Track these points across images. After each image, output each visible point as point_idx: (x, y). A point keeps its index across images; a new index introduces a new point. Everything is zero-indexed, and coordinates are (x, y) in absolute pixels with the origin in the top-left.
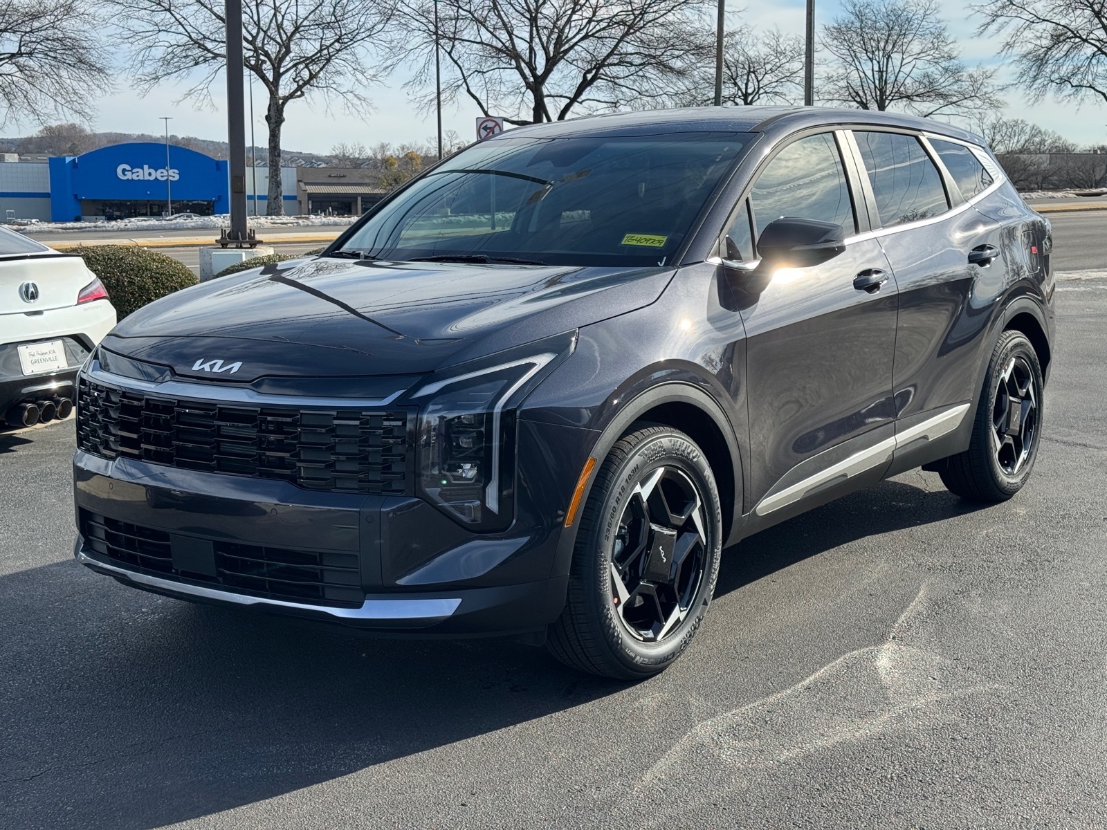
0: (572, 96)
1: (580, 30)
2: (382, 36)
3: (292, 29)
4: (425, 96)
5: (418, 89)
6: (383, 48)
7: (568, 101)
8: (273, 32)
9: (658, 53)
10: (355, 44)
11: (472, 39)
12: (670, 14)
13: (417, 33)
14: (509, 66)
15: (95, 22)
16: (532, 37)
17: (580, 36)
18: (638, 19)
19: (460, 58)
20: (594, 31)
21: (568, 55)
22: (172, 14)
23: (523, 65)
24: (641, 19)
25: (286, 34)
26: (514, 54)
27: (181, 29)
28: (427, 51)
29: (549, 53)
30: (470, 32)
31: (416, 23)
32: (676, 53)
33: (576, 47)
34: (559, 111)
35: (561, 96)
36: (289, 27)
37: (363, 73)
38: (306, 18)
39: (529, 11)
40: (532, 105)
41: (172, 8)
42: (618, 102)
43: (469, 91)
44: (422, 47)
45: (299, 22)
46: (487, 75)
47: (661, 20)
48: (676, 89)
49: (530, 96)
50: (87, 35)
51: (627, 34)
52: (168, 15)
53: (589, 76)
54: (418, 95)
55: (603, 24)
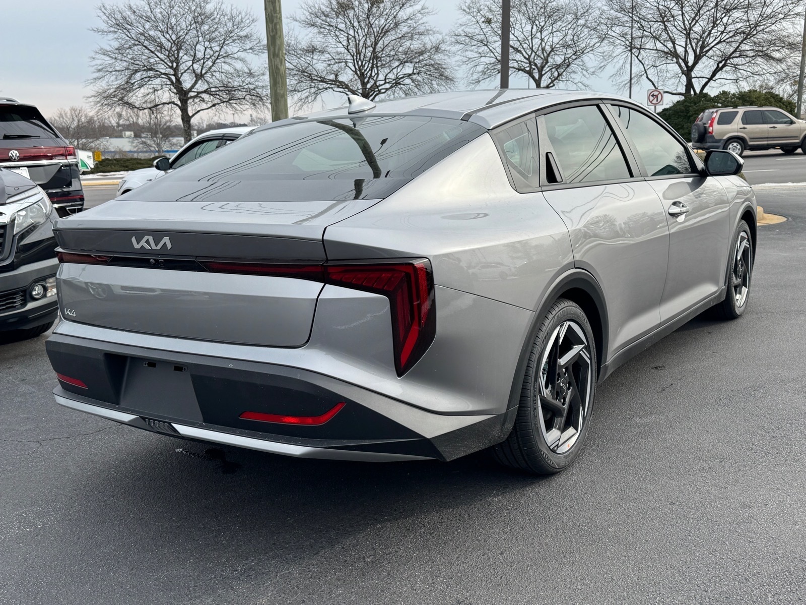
0: (709, 77)
1: (716, 38)
2: (600, 50)
3: (550, 50)
4: (622, 82)
5: (618, 78)
6: (599, 56)
7: (707, 80)
8: (539, 53)
9: (764, 49)
10: (584, 55)
11: (651, 48)
12: (773, 25)
13: (619, 47)
14: (672, 62)
15: (450, 55)
16: (686, 44)
17: (716, 42)
18: (753, 30)
19: (643, 59)
20: (725, 39)
21: (708, 53)
22: (488, 47)
23: (681, 61)
24: (754, 30)
25: (546, 53)
26: (675, 55)
27: (492, 55)
28: (624, 56)
29: (697, 53)
30: (650, 44)
31: (619, 41)
33: (713, 49)
34: (701, 86)
35: (703, 77)
36: (548, 48)
37: (586, 71)
38: (558, 43)
39: (685, 29)
40: (685, 84)
41: (488, 44)
42: (738, 79)
43: (647, 77)
44: (621, 54)
45: (553, 46)
46: (658, 68)
47: (767, 30)
48: (776, 70)
49: (684, 78)
50: (445, 61)
51: (745, 39)
52: (486, 48)
53: (721, 65)
54: (618, 81)
55: (731, 34)
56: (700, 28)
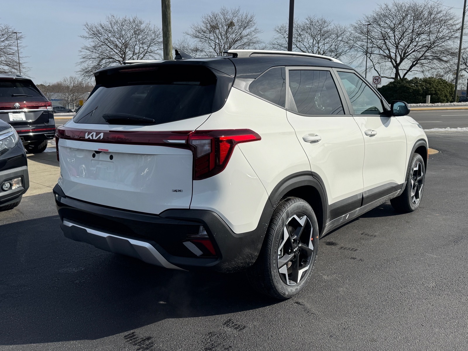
0: (408, 69)
1: (412, 49)
2: (350, 54)
4: (361, 71)
6: (349, 57)
7: (407, 71)
9: (438, 55)
10: (341, 56)
11: (377, 53)
12: (443, 43)
13: (360, 52)
14: (388, 61)
16: (396, 52)
17: (412, 51)
18: (432, 45)
19: (372, 59)
20: (417, 49)
21: (408, 57)
23: (393, 60)
26: (390, 57)
28: (363, 57)
29: (402, 57)
30: (377, 51)
31: (360, 49)
32: (444, 55)
33: (411, 54)
34: (404, 74)
35: (405, 70)
38: (327, 50)
39: (396, 44)
40: (395, 73)
42: (424, 71)
43: (375, 69)
44: (361, 56)
46: (381, 64)
47: (440, 45)
48: (444, 67)
49: (394, 70)
51: (428, 50)
53: (414, 63)
55: (420, 47)
56: (404, 43)
